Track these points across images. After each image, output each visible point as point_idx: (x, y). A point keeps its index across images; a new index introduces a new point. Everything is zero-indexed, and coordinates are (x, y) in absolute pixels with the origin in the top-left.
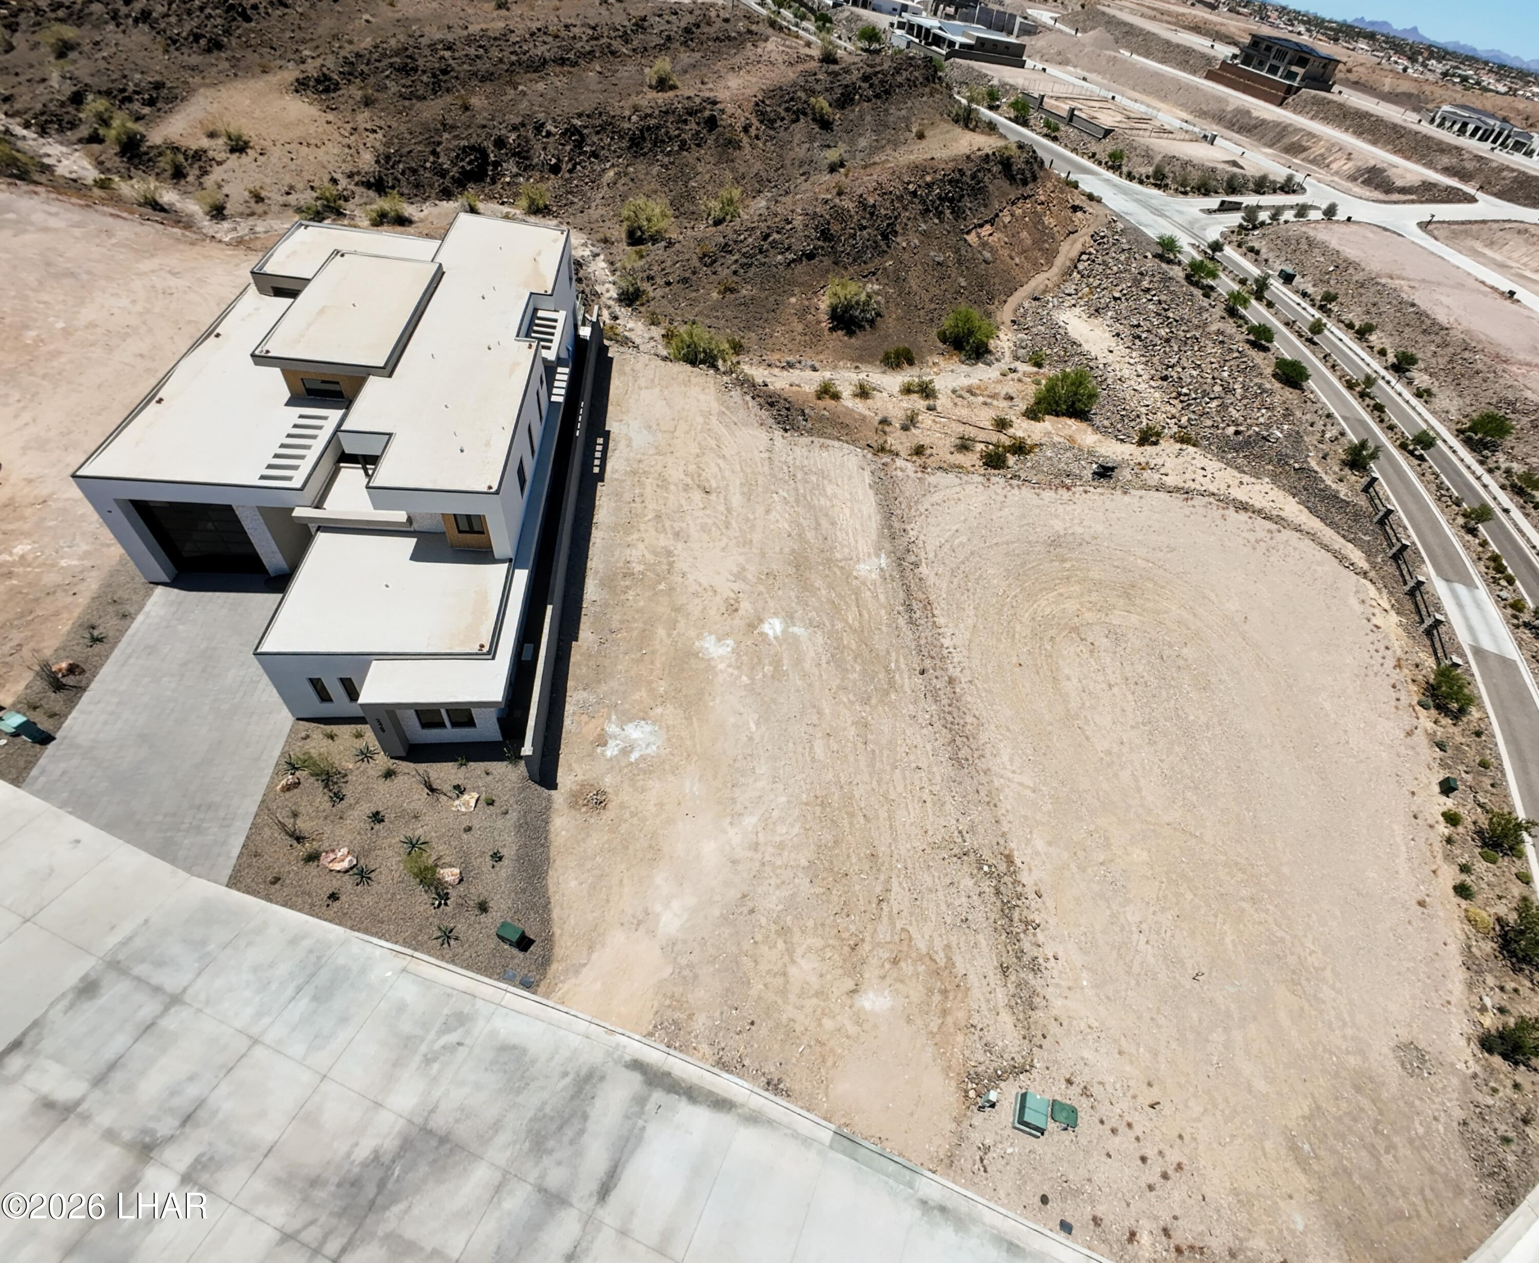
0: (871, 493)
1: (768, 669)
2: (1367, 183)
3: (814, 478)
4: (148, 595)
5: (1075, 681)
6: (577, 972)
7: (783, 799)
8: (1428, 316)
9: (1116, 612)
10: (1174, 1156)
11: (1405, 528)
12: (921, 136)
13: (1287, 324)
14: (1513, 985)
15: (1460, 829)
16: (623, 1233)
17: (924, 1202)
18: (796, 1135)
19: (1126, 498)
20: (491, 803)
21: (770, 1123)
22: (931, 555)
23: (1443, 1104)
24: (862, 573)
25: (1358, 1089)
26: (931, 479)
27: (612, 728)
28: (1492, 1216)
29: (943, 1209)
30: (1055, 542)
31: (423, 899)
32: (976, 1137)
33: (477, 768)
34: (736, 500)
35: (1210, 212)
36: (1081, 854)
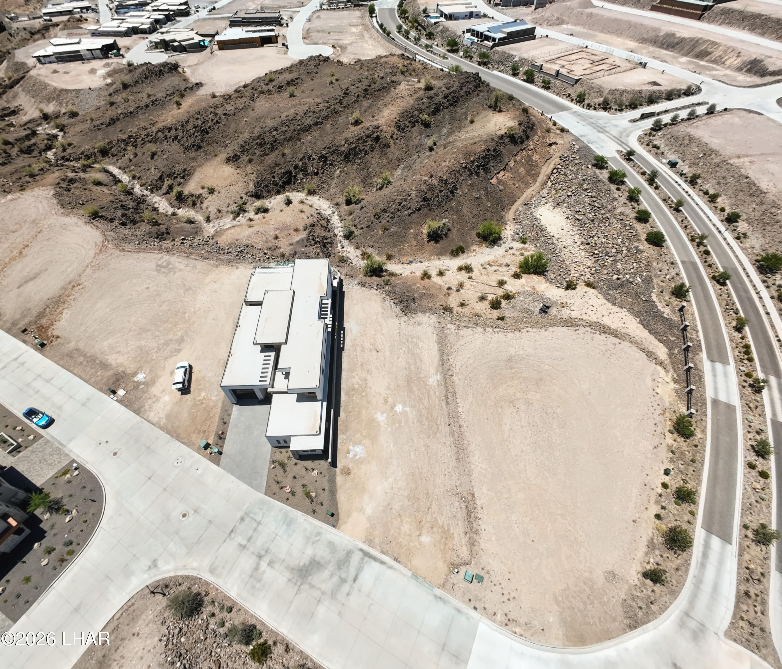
0: (436, 344)
1: (397, 425)
2: (749, 71)
3: (415, 340)
4: (232, 408)
5: (508, 425)
6: (345, 524)
7: (401, 473)
8: (754, 184)
9: (531, 393)
10: (513, 595)
11: (697, 331)
12: (472, 122)
13: (664, 200)
14: (668, 555)
15: (669, 490)
16: (359, 591)
17: (435, 596)
18: (402, 573)
19: (546, 333)
20: (321, 473)
21: (395, 569)
22: (458, 370)
23: (618, 593)
24: (431, 383)
25: (585, 583)
26: (461, 333)
27: (351, 448)
28: (625, 630)
29: (440, 598)
30: (510, 360)
31: (308, 501)
32: (452, 581)
33: (317, 462)
34: (388, 354)
35: (634, 121)
36: (499, 494)
